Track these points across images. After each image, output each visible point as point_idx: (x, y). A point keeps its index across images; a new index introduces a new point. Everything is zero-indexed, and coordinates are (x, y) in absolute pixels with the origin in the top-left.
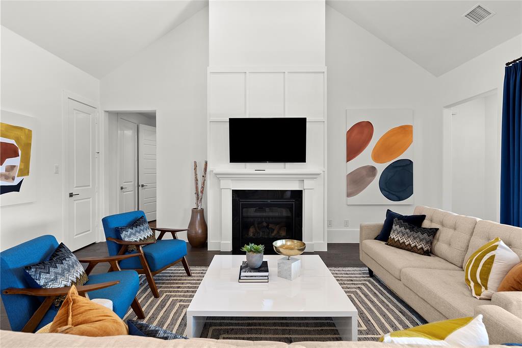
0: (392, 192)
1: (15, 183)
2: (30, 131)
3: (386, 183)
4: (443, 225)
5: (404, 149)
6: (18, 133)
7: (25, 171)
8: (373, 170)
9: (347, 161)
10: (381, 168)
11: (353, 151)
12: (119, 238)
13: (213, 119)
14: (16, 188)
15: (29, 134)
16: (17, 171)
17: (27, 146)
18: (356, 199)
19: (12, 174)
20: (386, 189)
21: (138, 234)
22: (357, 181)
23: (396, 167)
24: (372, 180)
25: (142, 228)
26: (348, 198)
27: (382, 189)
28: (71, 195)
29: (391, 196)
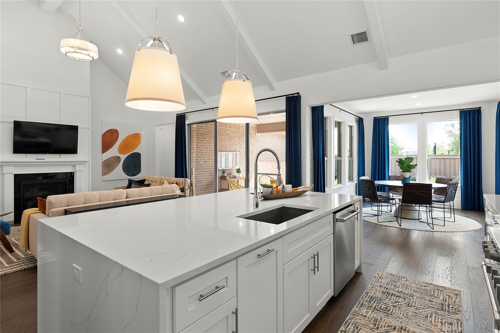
0: (130, 171)
3: (127, 166)
4: (152, 182)
5: (136, 146)
8: (118, 159)
9: (103, 153)
10: (123, 157)
11: (106, 147)
18: (108, 177)
20: (126, 170)
22: (108, 166)
23: (132, 157)
24: (118, 164)
26: (103, 177)
27: (124, 170)
29: (129, 174)
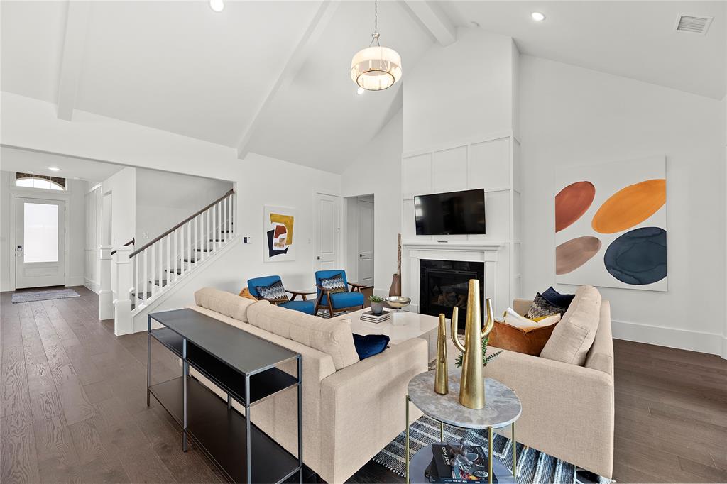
0: (626, 272)
1: (284, 249)
2: (292, 218)
3: (616, 260)
6: (286, 219)
7: (289, 242)
8: (594, 243)
9: (556, 231)
10: (607, 240)
12: (321, 286)
13: (405, 198)
14: (285, 252)
15: (291, 219)
16: (285, 242)
17: (291, 227)
19: (283, 243)
20: (617, 268)
21: (331, 284)
22: (568, 256)
23: (634, 238)
24: (594, 255)
25: (335, 281)
26: (558, 275)
27: (608, 267)
28: (319, 258)
29: (625, 277)
